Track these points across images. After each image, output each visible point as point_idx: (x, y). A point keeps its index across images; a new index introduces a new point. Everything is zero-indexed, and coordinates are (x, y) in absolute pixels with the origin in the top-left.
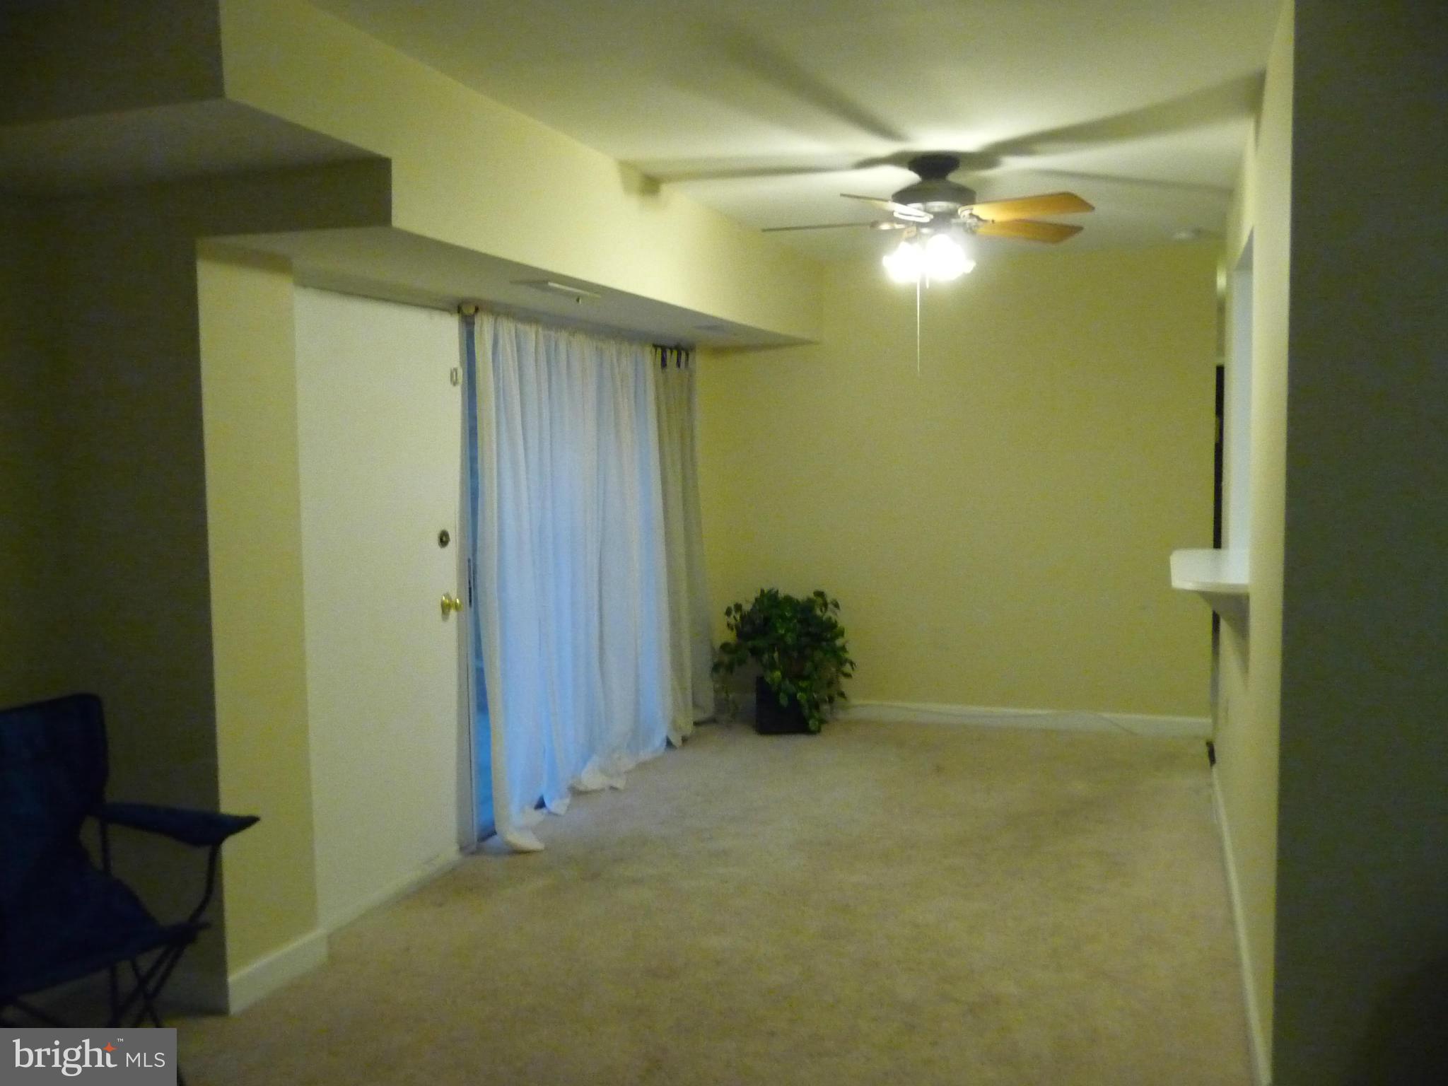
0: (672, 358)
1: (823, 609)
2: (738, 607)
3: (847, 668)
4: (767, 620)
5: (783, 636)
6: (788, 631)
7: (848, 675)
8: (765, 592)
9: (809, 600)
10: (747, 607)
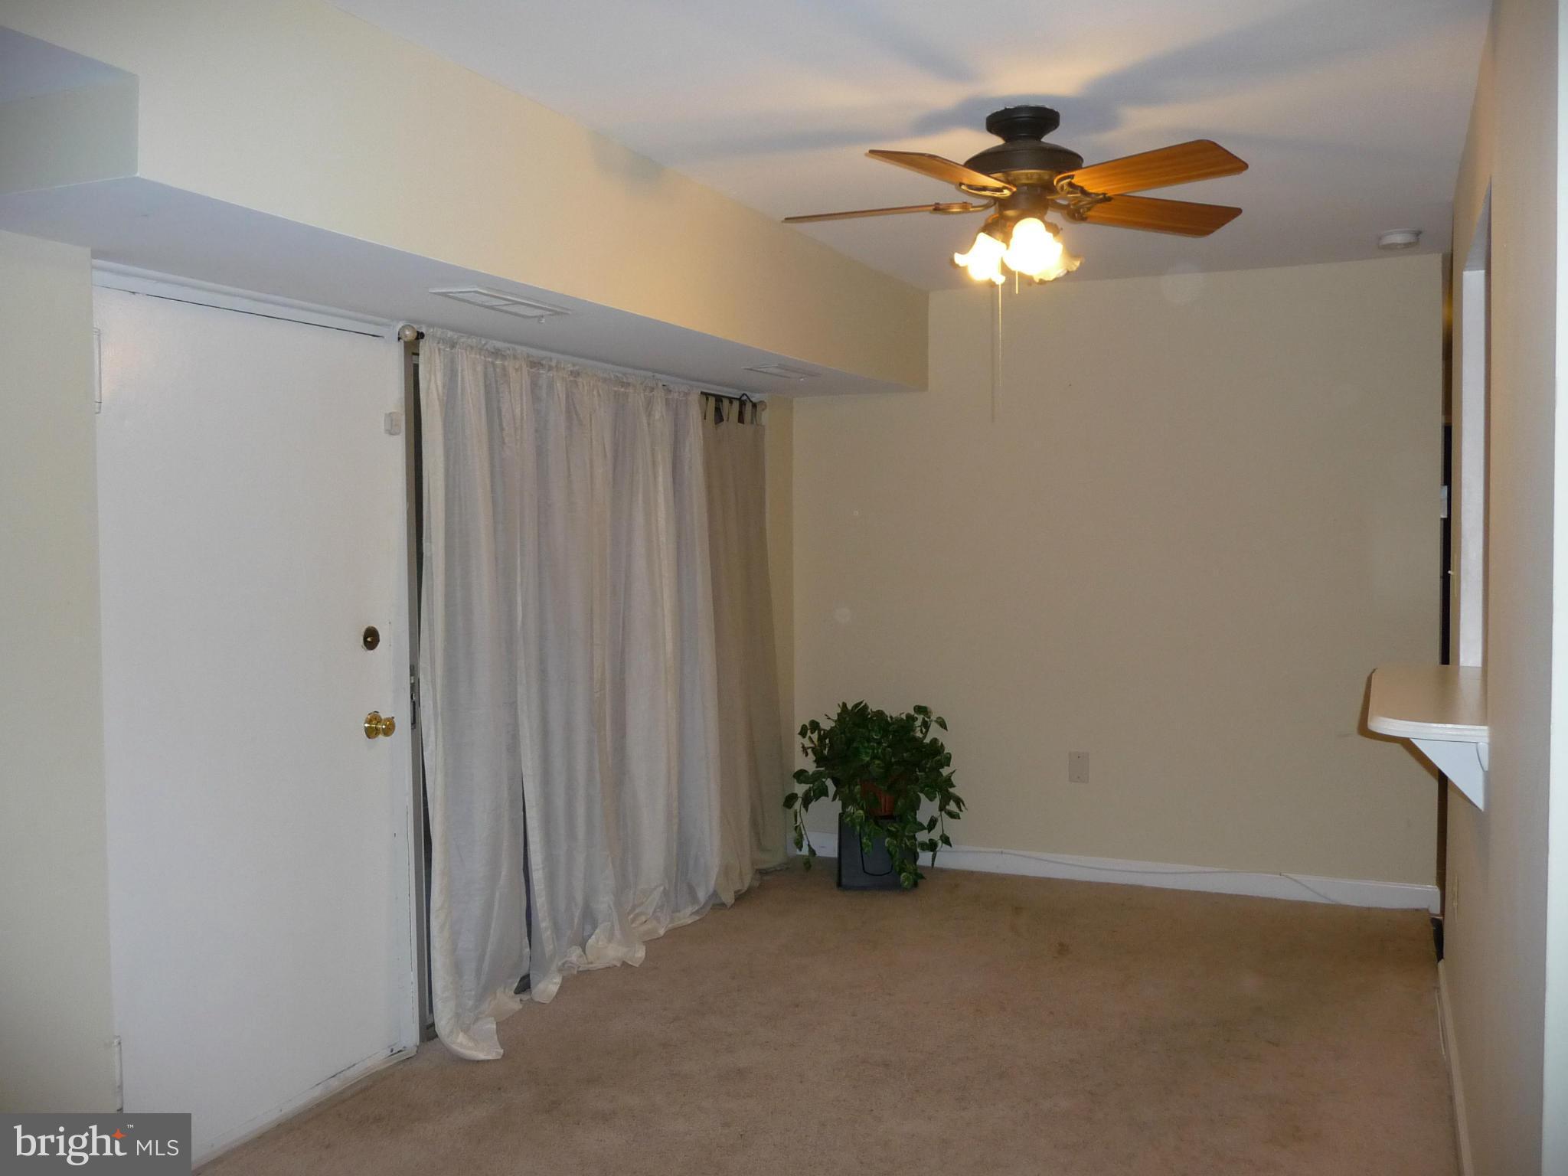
0: (731, 411)
1: (924, 730)
2: (815, 726)
3: (952, 806)
4: (850, 741)
5: (868, 765)
6: (874, 757)
7: (953, 815)
8: (850, 707)
9: (909, 716)
10: (826, 725)
